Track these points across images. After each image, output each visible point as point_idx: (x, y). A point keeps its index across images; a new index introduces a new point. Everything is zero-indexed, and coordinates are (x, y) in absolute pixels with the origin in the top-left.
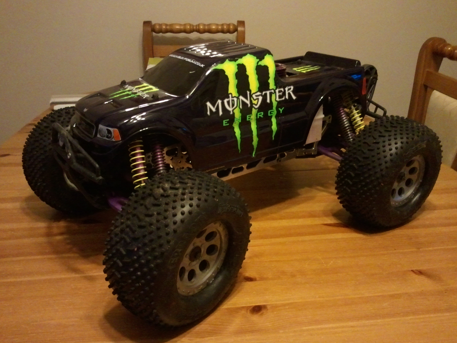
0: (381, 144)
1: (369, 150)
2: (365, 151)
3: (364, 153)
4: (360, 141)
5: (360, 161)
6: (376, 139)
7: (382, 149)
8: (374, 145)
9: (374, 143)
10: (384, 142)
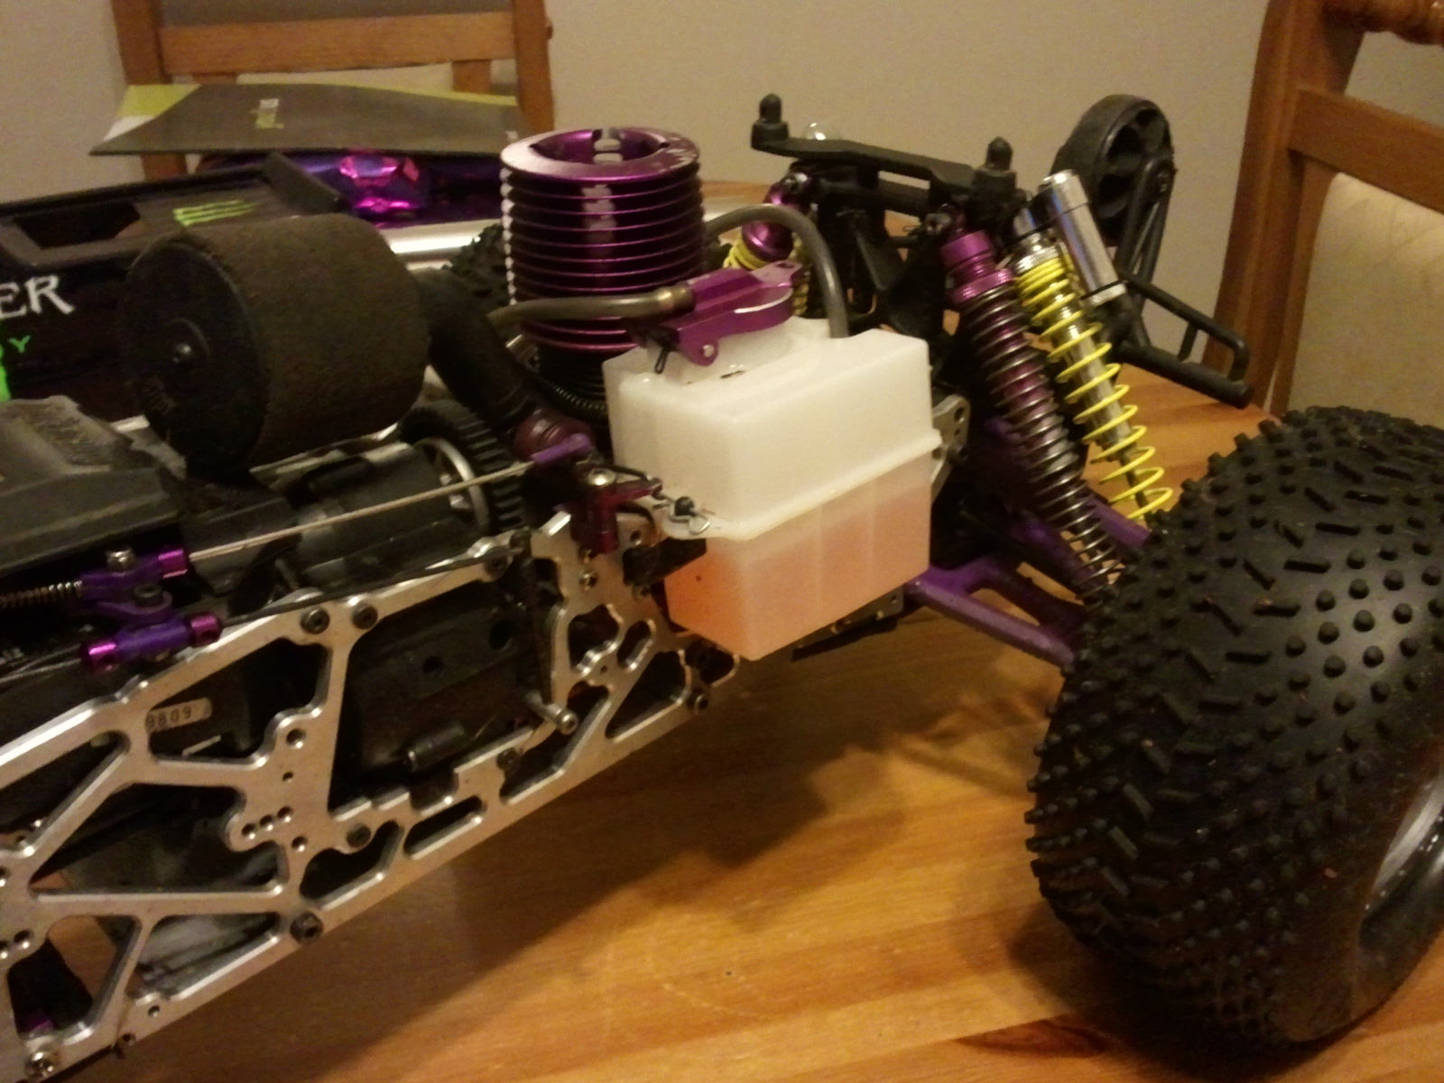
0: (1311, 621)
1: (1233, 657)
2: (1208, 664)
3: (1205, 676)
4: (1165, 594)
5: (1180, 727)
6: (1273, 589)
7: (1319, 654)
8: (1263, 621)
9: (1263, 611)
10: (1325, 605)
